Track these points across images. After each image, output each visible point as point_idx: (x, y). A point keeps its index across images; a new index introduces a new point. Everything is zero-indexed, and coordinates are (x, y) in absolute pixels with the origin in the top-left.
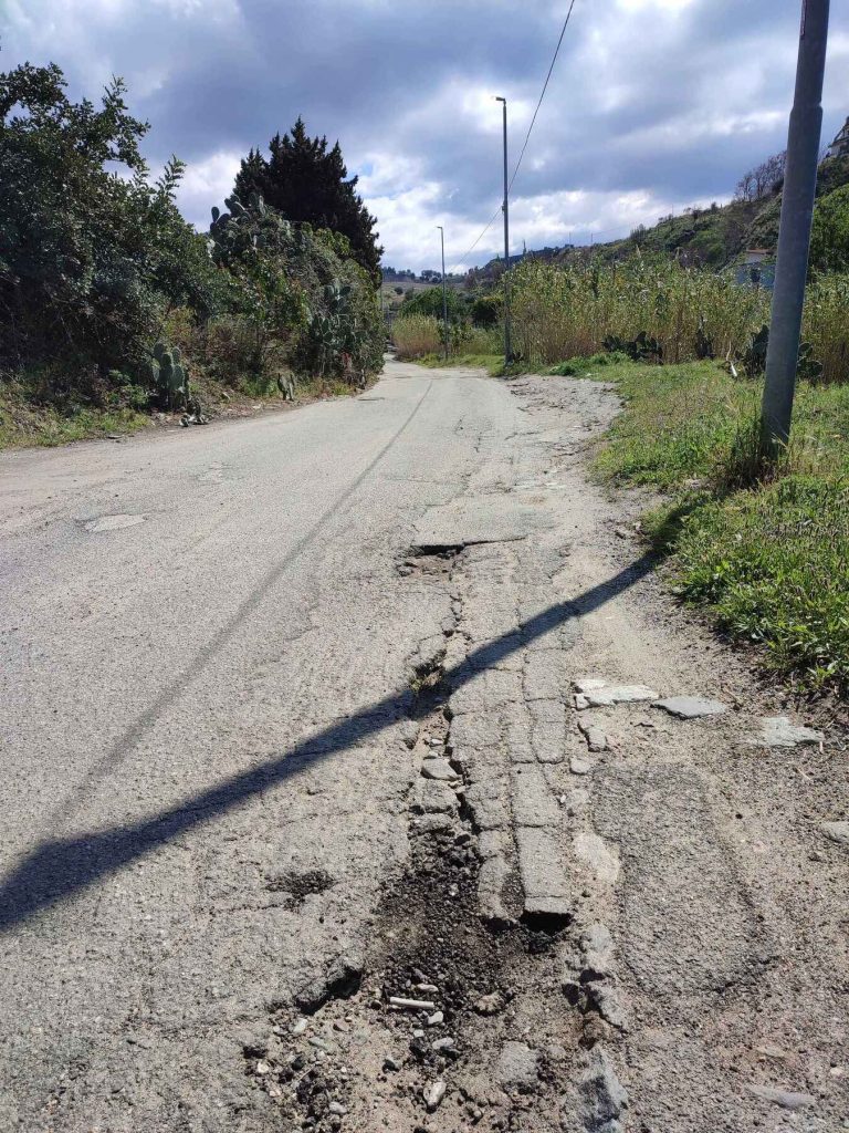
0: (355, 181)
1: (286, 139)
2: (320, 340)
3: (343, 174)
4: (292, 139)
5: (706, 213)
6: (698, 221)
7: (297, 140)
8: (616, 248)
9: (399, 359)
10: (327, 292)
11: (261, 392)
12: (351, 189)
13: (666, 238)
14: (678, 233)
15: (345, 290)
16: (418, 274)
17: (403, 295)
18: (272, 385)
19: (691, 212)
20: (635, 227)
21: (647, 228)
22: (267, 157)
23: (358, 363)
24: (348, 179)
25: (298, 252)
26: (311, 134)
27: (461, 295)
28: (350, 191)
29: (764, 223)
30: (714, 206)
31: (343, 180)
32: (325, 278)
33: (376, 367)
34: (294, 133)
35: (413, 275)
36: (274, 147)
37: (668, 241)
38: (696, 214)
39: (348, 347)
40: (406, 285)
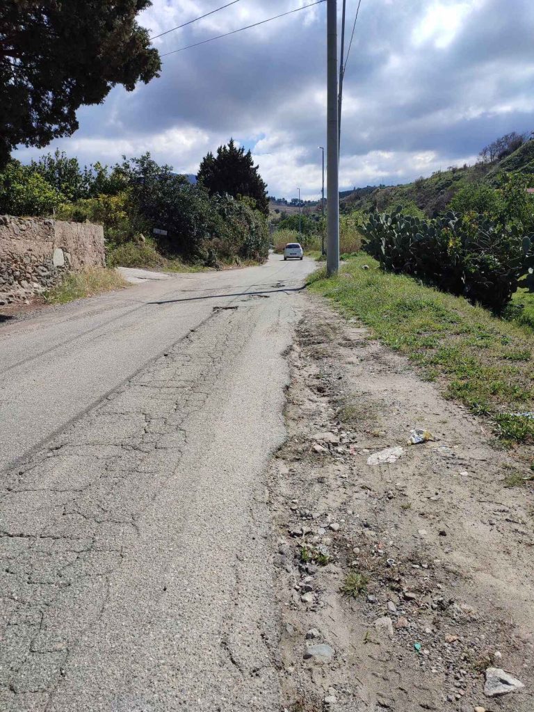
0: (257, 167)
1: (225, 148)
2: (248, 246)
3: (252, 164)
4: (228, 148)
5: (461, 170)
6: (455, 175)
7: (230, 148)
8: (406, 190)
9: (276, 252)
10: (250, 227)
11: (231, 263)
12: (255, 171)
13: (436, 184)
14: (443, 181)
15: (256, 227)
16: (289, 201)
17: (280, 214)
18: (234, 261)
19: (451, 170)
20: (418, 178)
21: (425, 178)
22: (215, 155)
23: (261, 254)
24: (254, 166)
25: (241, 214)
26: (237, 145)
27: (314, 215)
28: (255, 173)
29: (491, 177)
30: (465, 166)
31: (251, 166)
32: (249, 222)
33: (266, 256)
34: (229, 145)
35: (286, 201)
36: (219, 151)
37: (437, 186)
38: (454, 171)
39: (258, 248)
40: (282, 208)
